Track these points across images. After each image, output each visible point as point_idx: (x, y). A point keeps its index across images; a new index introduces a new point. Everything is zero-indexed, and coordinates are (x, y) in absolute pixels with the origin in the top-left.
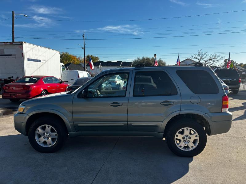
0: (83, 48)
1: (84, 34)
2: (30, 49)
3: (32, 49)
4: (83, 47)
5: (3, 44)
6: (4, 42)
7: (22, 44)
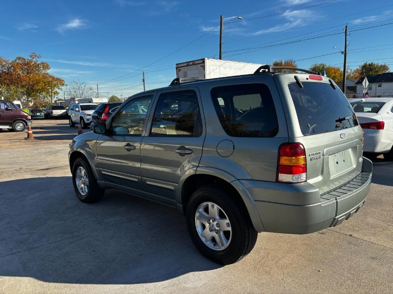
0: (342, 53)
1: (346, 27)
2: (215, 68)
3: (220, 66)
4: (344, 50)
5: (185, 65)
6: (187, 62)
7: (203, 61)
